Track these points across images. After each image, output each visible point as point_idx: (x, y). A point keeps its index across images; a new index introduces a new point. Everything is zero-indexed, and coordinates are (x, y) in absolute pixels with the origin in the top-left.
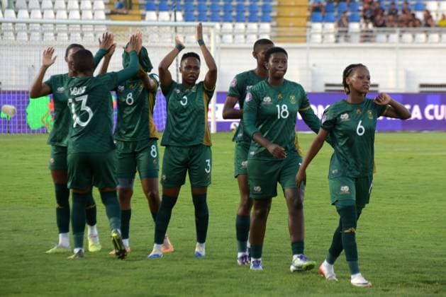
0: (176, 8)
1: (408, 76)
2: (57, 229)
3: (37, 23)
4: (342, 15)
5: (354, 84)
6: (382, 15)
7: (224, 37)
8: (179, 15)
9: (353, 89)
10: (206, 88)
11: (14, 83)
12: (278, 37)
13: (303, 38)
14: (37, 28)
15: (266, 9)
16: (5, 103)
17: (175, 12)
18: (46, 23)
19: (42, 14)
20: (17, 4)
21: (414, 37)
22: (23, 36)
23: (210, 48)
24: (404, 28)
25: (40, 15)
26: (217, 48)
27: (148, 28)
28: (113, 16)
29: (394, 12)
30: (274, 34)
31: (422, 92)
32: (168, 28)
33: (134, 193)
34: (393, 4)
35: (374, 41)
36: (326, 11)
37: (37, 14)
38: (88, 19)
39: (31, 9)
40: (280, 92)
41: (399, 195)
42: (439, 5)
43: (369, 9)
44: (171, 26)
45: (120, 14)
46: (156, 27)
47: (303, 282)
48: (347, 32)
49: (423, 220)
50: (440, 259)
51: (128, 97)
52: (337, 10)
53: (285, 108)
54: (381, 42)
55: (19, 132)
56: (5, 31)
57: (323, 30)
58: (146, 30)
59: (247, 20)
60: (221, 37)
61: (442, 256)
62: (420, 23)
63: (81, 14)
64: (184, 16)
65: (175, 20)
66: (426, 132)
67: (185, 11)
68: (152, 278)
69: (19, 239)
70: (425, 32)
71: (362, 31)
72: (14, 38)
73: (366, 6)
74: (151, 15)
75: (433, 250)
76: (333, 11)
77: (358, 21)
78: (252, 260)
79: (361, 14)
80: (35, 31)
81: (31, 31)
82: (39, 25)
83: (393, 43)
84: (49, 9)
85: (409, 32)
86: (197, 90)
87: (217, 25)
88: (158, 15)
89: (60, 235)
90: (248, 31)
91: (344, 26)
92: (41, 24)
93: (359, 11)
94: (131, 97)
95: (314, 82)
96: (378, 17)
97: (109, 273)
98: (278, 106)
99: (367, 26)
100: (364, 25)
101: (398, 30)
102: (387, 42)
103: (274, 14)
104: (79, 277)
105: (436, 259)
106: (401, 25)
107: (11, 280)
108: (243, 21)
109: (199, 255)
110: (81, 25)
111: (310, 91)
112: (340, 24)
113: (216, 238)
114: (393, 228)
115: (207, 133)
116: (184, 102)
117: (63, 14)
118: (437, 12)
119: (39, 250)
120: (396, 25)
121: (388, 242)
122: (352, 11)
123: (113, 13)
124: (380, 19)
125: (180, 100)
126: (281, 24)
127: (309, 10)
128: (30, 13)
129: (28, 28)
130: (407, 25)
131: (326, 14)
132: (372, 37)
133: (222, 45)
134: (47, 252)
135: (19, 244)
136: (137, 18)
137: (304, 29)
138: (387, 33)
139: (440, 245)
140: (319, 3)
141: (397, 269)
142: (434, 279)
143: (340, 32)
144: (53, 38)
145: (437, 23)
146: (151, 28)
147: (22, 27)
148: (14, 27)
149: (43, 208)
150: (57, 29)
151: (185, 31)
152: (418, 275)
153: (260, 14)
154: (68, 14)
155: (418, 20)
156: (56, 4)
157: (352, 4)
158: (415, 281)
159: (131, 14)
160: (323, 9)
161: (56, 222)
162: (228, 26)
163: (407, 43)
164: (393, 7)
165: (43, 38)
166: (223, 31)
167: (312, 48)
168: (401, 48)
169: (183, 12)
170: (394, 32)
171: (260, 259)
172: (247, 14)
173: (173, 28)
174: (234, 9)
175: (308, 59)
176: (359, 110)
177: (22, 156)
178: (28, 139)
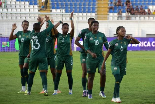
0: (62, 8)
1: (142, 31)
2: (21, 85)
3: (14, 13)
4: (120, 10)
5: (120, 33)
6: (133, 10)
7: (79, 18)
8: (64, 11)
9: (120, 35)
10: (71, 36)
11: (6, 34)
12: (98, 18)
13: (106, 18)
14: (14, 15)
15: (93, 8)
16: (3, 41)
17: (62, 9)
18: (17, 13)
19: (16, 10)
20: (7, 7)
21: (144, 18)
22: (10, 18)
23: (74, 22)
24: (141, 15)
25: (15, 11)
26: (77, 22)
27: (53, 15)
28: (41, 11)
29: (137, 9)
30: (96, 17)
31: (147, 37)
32: (60, 15)
33: (48, 72)
34: (137, 7)
35: (131, 20)
36: (114, 9)
37: (14, 10)
38: (32, 12)
39: (12, 9)
40: (96, 36)
41: (140, 73)
42: (153, 7)
43: (129, 8)
44: (61, 14)
45: (43, 10)
46: (55, 15)
47: (106, 103)
48: (121, 16)
49: (147, 81)
50: (153, 95)
51: (47, 39)
52: (118, 9)
53: (97, 41)
54: (133, 20)
55: (8, 51)
56: (3, 16)
57: (113, 16)
58: (52, 16)
59: (87, 12)
60: (78, 18)
61: (154, 94)
62: (147, 13)
63: (29, 10)
64: (65, 11)
65: (62, 12)
66: (148, 51)
67: (66, 9)
68: (54, 102)
69: (8, 88)
70: (148, 16)
71: (127, 16)
72: (6, 19)
73: (128, 7)
74: (54, 11)
75: (151, 92)
76: (117, 9)
77: (125, 12)
78: (89, 95)
79: (126, 10)
80: (13, 16)
81: (12, 16)
82: (15, 14)
83: (137, 20)
84: (18, 9)
85: (143, 16)
86: (68, 36)
87: (77, 14)
88: (56, 11)
89: (22, 87)
90: (87, 16)
91: (120, 14)
92: (16, 14)
93: (125, 9)
94: (48, 39)
95: (110, 33)
96: (132, 11)
97: (39, 100)
98: (95, 41)
99: (128, 14)
100: (127, 14)
101: (139, 15)
102: (135, 19)
103: (96, 10)
104: (29, 102)
105: (152, 95)
106: (140, 14)
107: (5, 103)
108: (86, 13)
109: (70, 93)
110: (30, 14)
111: (108, 37)
112: (119, 14)
113: (76, 88)
114: (137, 84)
115: (71, 51)
116: (63, 41)
117: (23, 10)
118: (152, 9)
119: (15, 92)
120: (138, 14)
121: (135, 89)
122: (123, 9)
123: (41, 10)
124: (133, 12)
125: (61, 40)
126: (98, 13)
127: (108, 9)
128: (12, 10)
129: (11, 15)
130: (142, 14)
131: (114, 10)
132: (130, 18)
133: (79, 21)
134: (18, 93)
135: (8, 90)
136: (49, 11)
137: (106, 15)
138: (135, 17)
139: (153, 90)
140: (112, 6)
141: (139, 98)
142: (152, 102)
143: (119, 16)
144: (20, 19)
145: (152, 13)
146: (54, 15)
147: (9, 15)
148: (6, 15)
149: (16, 78)
150: (21, 15)
151: (66, 16)
152: (146, 100)
153: (91, 10)
154: (25, 10)
155: (146, 12)
156: (21, 7)
157: (123, 7)
158: (145, 102)
159: (47, 10)
160: (113, 8)
161: (21, 82)
162: (80, 14)
163: (142, 20)
164: (137, 8)
165: (16, 19)
166: (79, 16)
167: (109, 22)
168: (140, 22)
169: (65, 10)
170: (138, 16)
171: (91, 95)
172: (87, 10)
173: (62, 15)
174: (82, 8)
175: (108, 25)
176: (121, 42)
177: (9, 60)
178: (11, 54)
